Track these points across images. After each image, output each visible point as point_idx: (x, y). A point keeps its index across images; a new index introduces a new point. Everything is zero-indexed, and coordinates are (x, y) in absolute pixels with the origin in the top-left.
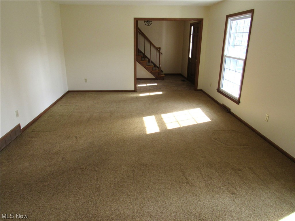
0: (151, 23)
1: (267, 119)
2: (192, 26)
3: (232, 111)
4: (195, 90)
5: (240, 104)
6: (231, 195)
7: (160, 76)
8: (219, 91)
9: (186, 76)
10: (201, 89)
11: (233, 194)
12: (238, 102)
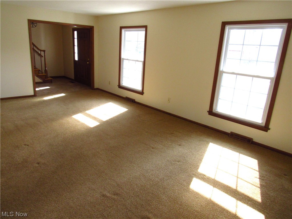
0: (36, 25)
1: (169, 101)
2: (75, 31)
3: (136, 100)
4: (92, 90)
5: (144, 94)
6: (180, 146)
7: (47, 79)
8: (120, 87)
9: (73, 78)
10: (98, 87)
11: (180, 145)
12: (142, 93)
